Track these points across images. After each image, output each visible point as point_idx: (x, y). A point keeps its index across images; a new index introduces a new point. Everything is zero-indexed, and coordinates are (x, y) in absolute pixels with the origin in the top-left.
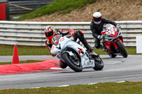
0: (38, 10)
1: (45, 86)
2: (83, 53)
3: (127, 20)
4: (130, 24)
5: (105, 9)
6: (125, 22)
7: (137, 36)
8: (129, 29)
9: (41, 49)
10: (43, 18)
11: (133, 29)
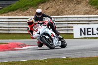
0: (6, 8)
1: (11, 60)
2: (54, 36)
3: (67, 15)
4: (70, 17)
5: (52, 7)
6: (66, 16)
7: (74, 26)
8: (69, 21)
9: (8, 35)
10: (10, 13)
11: (72, 21)
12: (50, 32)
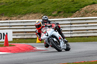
2: (61, 39)
12: (57, 34)
